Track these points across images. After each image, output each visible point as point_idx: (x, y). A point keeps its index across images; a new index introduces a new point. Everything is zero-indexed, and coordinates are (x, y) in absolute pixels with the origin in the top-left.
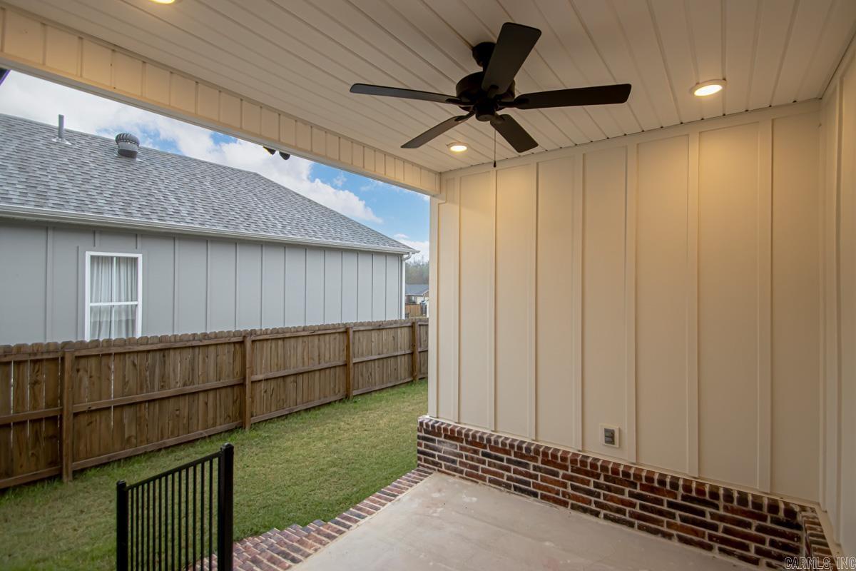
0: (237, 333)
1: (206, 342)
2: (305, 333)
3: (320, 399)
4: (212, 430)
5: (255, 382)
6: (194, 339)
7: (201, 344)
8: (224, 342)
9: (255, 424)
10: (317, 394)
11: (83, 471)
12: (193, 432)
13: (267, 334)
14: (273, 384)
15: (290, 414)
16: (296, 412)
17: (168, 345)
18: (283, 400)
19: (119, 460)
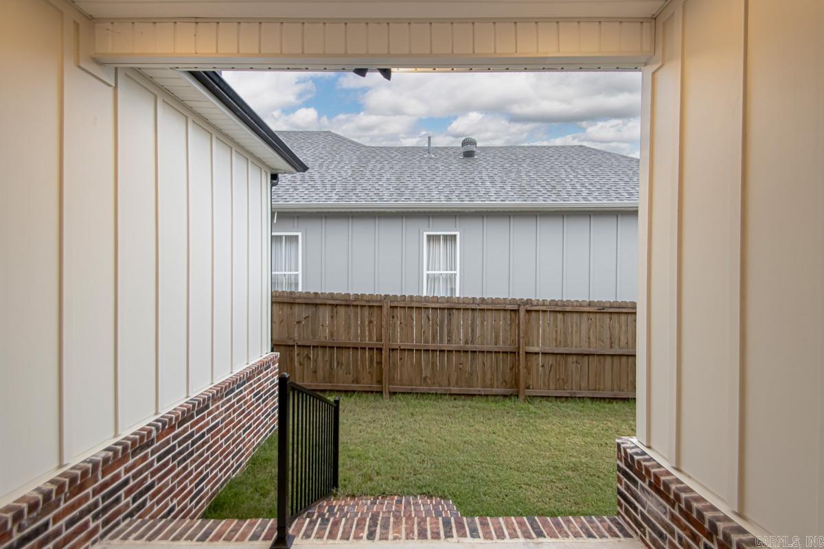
0: (513, 301)
1: (483, 307)
2: (591, 309)
3: (613, 390)
4: (489, 391)
5: (531, 353)
6: (473, 303)
7: (478, 307)
8: (500, 308)
9: (529, 396)
10: (608, 385)
11: (395, 393)
12: (473, 387)
13: (544, 305)
14: (551, 360)
15: (571, 397)
16: (579, 398)
17: (453, 306)
18: (563, 379)
19: (417, 393)
